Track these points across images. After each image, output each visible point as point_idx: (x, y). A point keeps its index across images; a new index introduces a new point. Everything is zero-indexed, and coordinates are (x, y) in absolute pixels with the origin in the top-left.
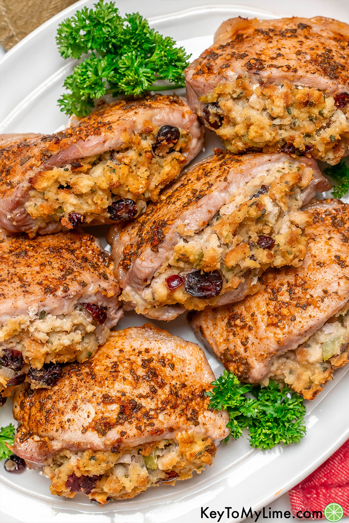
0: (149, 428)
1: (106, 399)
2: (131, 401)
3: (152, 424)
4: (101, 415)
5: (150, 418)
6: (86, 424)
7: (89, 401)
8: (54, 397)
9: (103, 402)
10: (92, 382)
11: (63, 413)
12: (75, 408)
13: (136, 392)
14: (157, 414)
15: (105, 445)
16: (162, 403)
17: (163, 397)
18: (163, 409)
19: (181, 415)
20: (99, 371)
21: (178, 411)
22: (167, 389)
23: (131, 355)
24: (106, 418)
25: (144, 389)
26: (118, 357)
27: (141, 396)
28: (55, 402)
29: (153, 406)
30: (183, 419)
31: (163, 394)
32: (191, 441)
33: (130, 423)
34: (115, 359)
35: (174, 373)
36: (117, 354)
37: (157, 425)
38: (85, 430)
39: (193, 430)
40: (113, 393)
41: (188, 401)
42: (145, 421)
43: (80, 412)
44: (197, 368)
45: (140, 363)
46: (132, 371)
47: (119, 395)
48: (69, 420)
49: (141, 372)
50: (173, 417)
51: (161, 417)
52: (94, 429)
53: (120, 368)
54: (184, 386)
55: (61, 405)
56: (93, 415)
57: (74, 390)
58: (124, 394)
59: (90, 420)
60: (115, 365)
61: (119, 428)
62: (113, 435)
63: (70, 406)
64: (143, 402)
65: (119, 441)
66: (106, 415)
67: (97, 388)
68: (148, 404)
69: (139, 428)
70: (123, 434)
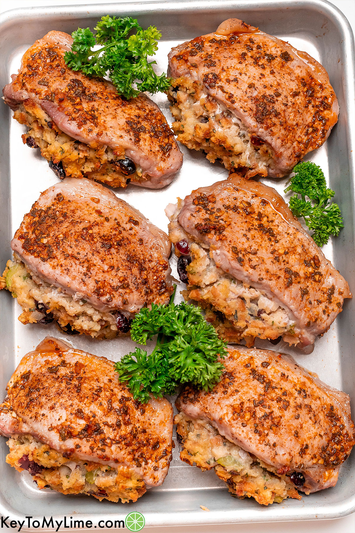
0: (99, 452)
1: (79, 413)
2: (97, 424)
3: (103, 450)
4: (69, 423)
5: (104, 444)
6: (54, 425)
7: (66, 408)
8: (42, 391)
9: (76, 414)
10: (76, 394)
11: (41, 407)
12: (52, 408)
13: (104, 419)
14: (112, 444)
15: (61, 448)
16: (121, 437)
17: (123, 433)
18: (118, 442)
19: (130, 453)
20: (86, 388)
21: (130, 449)
22: (129, 428)
23: (116, 387)
24: (72, 428)
25: (112, 419)
26: (105, 384)
27: (106, 424)
28: (40, 395)
29: (112, 436)
30: (130, 457)
31: (125, 430)
32: (128, 477)
33: (88, 441)
34: (102, 385)
35: (141, 418)
36: (106, 381)
37: (107, 452)
38: (51, 428)
39: (134, 469)
40: (87, 411)
41: (141, 445)
42: (100, 445)
43: (54, 413)
44: (162, 423)
45: (119, 397)
46: (110, 402)
47: (90, 415)
48: (43, 415)
49: (116, 405)
50: (123, 452)
51: (114, 447)
52: (59, 431)
53: (102, 394)
54: (144, 431)
55: (43, 400)
56: (63, 420)
57: (59, 394)
58: (94, 416)
59: (59, 423)
60: (100, 389)
61: (77, 441)
62: (70, 443)
63: (50, 405)
64: (106, 429)
65: (72, 451)
66: (73, 425)
67: (76, 401)
68: (109, 433)
69: (92, 448)
70: (78, 446)
